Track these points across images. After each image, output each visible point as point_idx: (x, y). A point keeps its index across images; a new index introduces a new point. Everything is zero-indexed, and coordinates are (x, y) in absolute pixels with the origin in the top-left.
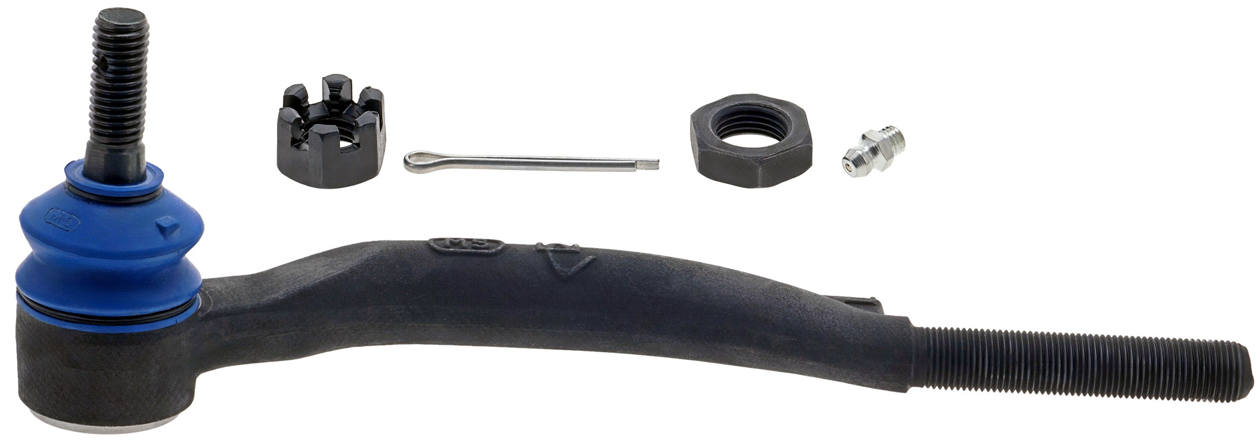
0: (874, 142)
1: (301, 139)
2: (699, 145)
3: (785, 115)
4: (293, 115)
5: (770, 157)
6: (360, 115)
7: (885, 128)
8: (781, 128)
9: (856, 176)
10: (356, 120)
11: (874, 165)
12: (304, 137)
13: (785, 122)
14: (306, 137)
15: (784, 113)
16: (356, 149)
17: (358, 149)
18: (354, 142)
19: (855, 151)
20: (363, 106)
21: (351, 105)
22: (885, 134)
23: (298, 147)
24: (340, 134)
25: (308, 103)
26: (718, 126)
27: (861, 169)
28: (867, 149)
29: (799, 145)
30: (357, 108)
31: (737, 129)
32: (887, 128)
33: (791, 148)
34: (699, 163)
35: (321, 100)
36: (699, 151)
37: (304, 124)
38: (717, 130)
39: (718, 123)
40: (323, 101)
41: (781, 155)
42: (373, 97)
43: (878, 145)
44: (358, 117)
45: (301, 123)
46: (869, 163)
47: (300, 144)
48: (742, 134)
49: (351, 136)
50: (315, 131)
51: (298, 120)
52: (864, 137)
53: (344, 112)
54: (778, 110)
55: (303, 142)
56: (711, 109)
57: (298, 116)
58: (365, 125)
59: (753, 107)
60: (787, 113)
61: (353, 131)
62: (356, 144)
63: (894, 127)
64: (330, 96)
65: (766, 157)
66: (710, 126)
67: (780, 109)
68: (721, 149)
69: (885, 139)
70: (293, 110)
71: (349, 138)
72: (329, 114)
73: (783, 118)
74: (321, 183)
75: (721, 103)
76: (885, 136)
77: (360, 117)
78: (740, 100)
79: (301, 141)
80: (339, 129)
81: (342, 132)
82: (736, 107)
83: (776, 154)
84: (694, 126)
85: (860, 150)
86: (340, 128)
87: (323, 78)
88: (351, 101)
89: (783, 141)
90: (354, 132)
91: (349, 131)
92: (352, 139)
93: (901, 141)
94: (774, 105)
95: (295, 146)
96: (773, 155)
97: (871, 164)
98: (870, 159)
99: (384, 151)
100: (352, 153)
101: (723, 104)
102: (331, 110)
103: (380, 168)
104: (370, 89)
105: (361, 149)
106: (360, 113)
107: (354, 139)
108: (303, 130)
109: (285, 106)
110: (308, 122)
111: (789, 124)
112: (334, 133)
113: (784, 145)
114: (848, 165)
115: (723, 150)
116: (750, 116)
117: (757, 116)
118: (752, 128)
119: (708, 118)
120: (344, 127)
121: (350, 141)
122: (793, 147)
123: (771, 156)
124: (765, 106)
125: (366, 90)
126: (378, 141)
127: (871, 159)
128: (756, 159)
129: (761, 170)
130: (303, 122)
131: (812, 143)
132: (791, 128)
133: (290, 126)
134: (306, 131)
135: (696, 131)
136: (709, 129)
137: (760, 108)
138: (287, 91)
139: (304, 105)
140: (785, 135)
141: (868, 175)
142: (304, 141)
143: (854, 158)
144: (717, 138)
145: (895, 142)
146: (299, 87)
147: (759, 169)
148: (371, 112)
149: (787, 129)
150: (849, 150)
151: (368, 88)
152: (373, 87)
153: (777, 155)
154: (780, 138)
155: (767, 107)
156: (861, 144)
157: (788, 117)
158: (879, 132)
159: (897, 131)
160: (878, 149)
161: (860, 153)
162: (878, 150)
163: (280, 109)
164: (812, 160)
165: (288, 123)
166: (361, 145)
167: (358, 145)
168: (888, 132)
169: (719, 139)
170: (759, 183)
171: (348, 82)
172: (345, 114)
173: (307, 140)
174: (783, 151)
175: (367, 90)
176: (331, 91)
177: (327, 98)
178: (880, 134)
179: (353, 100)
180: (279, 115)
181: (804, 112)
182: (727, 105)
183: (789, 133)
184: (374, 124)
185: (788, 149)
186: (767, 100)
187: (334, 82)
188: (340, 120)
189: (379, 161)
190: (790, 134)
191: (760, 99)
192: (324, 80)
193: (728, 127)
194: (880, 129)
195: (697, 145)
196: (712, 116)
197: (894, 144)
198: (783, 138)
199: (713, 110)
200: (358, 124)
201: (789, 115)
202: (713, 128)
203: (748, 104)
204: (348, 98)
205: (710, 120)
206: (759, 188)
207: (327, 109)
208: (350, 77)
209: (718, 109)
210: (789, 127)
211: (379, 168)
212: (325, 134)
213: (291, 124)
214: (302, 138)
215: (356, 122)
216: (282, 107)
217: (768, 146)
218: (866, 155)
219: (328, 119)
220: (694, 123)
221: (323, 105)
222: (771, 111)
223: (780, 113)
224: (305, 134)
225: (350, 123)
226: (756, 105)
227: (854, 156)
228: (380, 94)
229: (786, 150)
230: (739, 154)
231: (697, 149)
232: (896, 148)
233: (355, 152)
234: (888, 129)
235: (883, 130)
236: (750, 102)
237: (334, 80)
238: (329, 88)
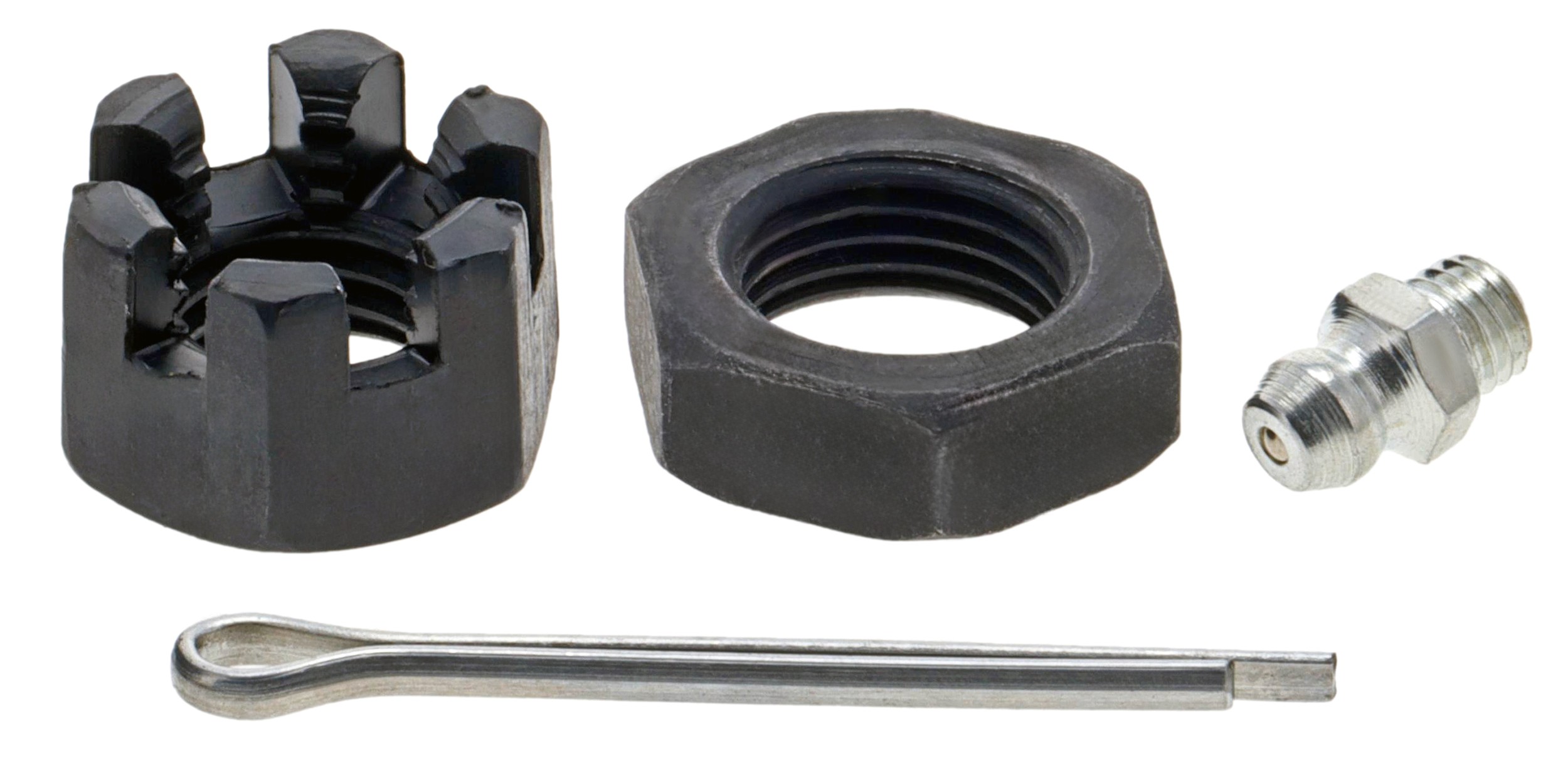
0: (1388, 327)
1: (171, 324)
2: (666, 345)
3: (1054, 208)
4: (137, 218)
5: (986, 400)
6: (440, 216)
7: (1440, 267)
8: (1038, 264)
9: (1308, 483)
10: (423, 238)
11: (1390, 434)
12: (185, 317)
13: (1054, 238)
14: (196, 316)
15: (1052, 198)
16: (420, 370)
17: (431, 371)
18: (412, 338)
19: (1300, 369)
20: (455, 176)
21: (399, 169)
22: (1439, 291)
23: (159, 362)
24: (349, 301)
25: (204, 160)
26: (752, 254)
27: (1328, 453)
28: (1355, 360)
29: (1122, 342)
30: (425, 182)
31: (838, 270)
32: (1448, 264)
33: (1081, 358)
34: (666, 425)
35: (261, 147)
36: (666, 370)
37: (184, 259)
38: (747, 276)
39: (750, 244)
40: (273, 152)
41: (1040, 387)
42: (498, 134)
43: (1408, 343)
44: (431, 225)
45: (171, 253)
46: (1364, 424)
47: (166, 351)
48: (858, 294)
49: (400, 310)
50: (234, 287)
51: (156, 241)
52: (1342, 306)
53: (369, 203)
54: (1025, 181)
55: (181, 337)
56: (717, 180)
57: (158, 221)
58: (462, 262)
59: (911, 170)
60: (1066, 199)
61: (406, 287)
62: (422, 349)
63: (1479, 264)
64: (306, 131)
65: (969, 399)
66: (713, 256)
67: (1031, 177)
68: (764, 363)
69: (1436, 313)
70: (137, 197)
71: (392, 323)
72: (298, 213)
73: (1047, 220)
74: (264, 525)
75: (765, 152)
76: (1440, 304)
77: (438, 228)
78: (852, 140)
79: (170, 335)
80: (345, 282)
81: (356, 293)
82: (832, 170)
83: (1012, 386)
84: (643, 257)
85: (1327, 366)
86: (351, 275)
87: (274, 50)
88: (401, 155)
89: (1047, 324)
90: (411, 295)
91: (392, 288)
92: (402, 328)
93: (1511, 327)
94: (1007, 163)
95: (146, 359)
96: (1001, 389)
97: (1374, 427)
98: (1368, 408)
99: (550, 381)
100: (402, 388)
101: (773, 159)
102: (308, 194)
103: (533, 459)
104: (485, 98)
105: (443, 371)
106: (441, 208)
107: (411, 324)
108: (180, 285)
109: (99, 172)
110: (204, 250)
111: (1076, 247)
112: (321, 300)
113: (1051, 342)
114: (1272, 435)
115: (772, 367)
116: (896, 210)
117: (928, 213)
118: (905, 267)
119: (706, 220)
120: (369, 272)
121: (399, 337)
122: (1093, 354)
123: (991, 393)
124: (963, 168)
125: (467, 103)
126: (521, 334)
127: (1376, 408)
128: (922, 407)
129: (947, 458)
130: (179, 246)
131: (1177, 335)
132: (1084, 266)
133: (121, 269)
134: (193, 289)
135: (650, 278)
136: (710, 272)
137: (944, 174)
138: (110, 105)
139: (187, 172)
140: (1058, 295)
141: (1361, 481)
142: (186, 336)
143: (1299, 400)
144: (744, 312)
145: (1487, 331)
146: (163, 87)
147: (935, 452)
148: (491, 202)
149: (1063, 269)
150: (1276, 366)
151: (479, 93)
152: (500, 88)
153: (1018, 390)
154: (1033, 310)
155: (973, 171)
156: (1331, 337)
157: (1071, 215)
158: (1413, 282)
159: (1493, 278)
160: (1409, 359)
161: (1324, 377)
162: (1407, 367)
163: (79, 190)
164: (1177, 412)
165: (115, 251)
166: (445, 354)
167: (431, 352)
168: (1452, 283)
169: (754, 314)
170: (938, 515)
171: (386, 71)
172: (372, 210)
173: (200, 331)
174: (1045, 372)
175: (472, 106)
176: (307, 107)
177: (291, 139)
178: (1415, 295)
179: (410, 146)
180: (72, 217)
181: (1141, 191)
182: (790, 163)
183: (1075, 289)
184: (505, 259)
185: (1069, 363)
186: (976, 142)
187: (321, 65)
188: (350, 238)
189: (527, 423)
190: (1080, 293)
191: (944, 136)
192: (278, 60)
193: (795, 262)
194: (1417, 270)
195: (656, 344)
196: (724, 213)
197: (1480, 339)
198: (1047, 310)
199: (727, 184)
200: (431, 258)
201: (1073, 208)
202: (727, 267)
203: (890, 158)
204: (386, 138)
205: (716, 229)
206: (939, 537)
207: (289, 188)
208: (394, 45)
209: (750, 181)
210: (1073, 261)
211: (525, 457)
212: (282, 305)
213: (128, 257)
214: (178, 321)
215: (420, 248)
216: (84, 178)
217: (976, 344)
218: (1354, 389)
219: (294, 234)
220: (640, 241)
221: (271, 171)
222: (992, 187)
223: (1034, 195)
224: (189, 304)
225: (396, 251)
226: (925, 162)
227: (1299, 394)
228: (534, 123)
229: (1059, 367)
230: (844, 383)
231: (656, 360)
232: (1487, 358)
233: (418, 387)
234: (1453, 271)
235: (1432, 273)
236: (896, 145)
237: (322, 58)
238: (300, 91)
